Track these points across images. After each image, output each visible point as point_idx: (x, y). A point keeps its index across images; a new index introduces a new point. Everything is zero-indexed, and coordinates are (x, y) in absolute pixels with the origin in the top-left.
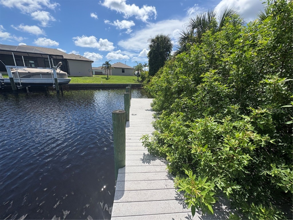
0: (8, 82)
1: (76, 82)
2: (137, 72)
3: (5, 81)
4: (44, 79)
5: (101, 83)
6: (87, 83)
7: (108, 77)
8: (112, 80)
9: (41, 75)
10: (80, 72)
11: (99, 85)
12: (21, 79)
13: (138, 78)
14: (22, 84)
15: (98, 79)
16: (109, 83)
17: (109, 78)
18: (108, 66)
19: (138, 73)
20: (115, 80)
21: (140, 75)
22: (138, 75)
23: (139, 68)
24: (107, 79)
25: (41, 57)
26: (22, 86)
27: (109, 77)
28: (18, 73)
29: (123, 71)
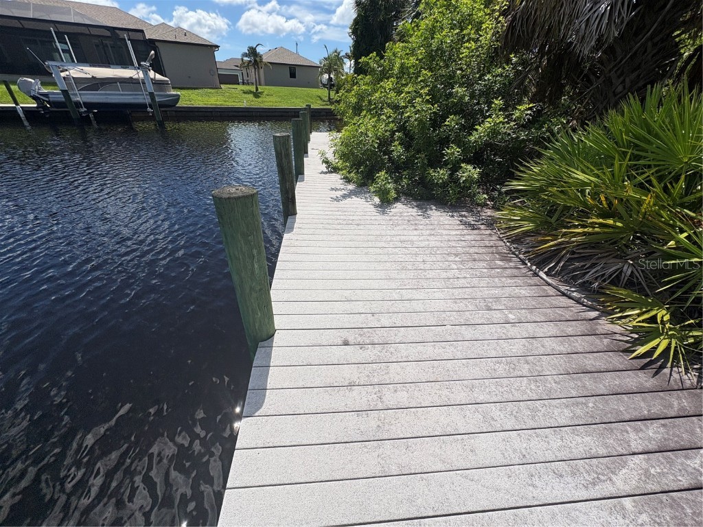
0: (59, 99)
1: (189, 103)
2: (326, 76)
3: (52, 98)
4: (127, 93)
5: (244, 104)
6: (211, 104)
7: (257, 89)
8: (268, 99)
9: (118, 83)
10: (189, 77)
11: (241, 110)
12: (80, 92)
13: (329, 94)
14: (86, 104)
15: (235, 95)
16: (262, 106)
17: (260, 93)
18: (255, 61)
19: (330, 79)
20: (277, 97)
21: (333, 85)
22: (330, 85)
23: (333, 63)
24: (257, 95)
25: (88, 32)
26: (86, 109)
27: (260, 90)
28: (73, 78)
29: (293, 73)
